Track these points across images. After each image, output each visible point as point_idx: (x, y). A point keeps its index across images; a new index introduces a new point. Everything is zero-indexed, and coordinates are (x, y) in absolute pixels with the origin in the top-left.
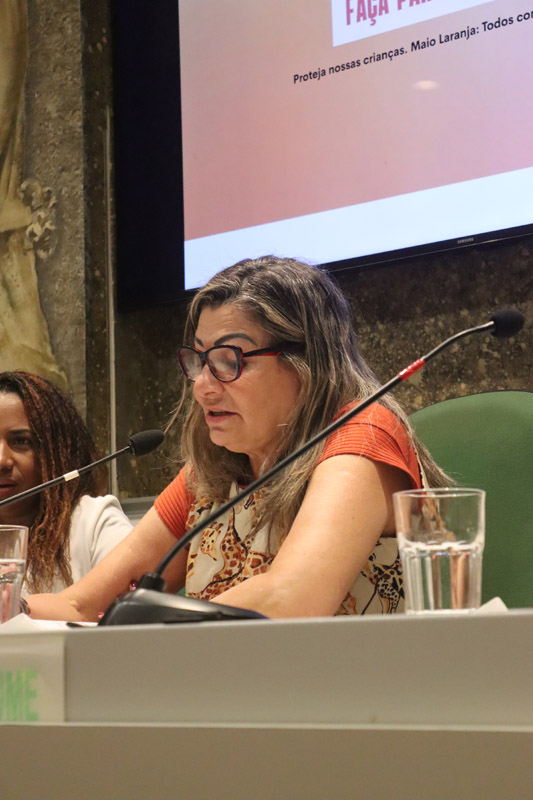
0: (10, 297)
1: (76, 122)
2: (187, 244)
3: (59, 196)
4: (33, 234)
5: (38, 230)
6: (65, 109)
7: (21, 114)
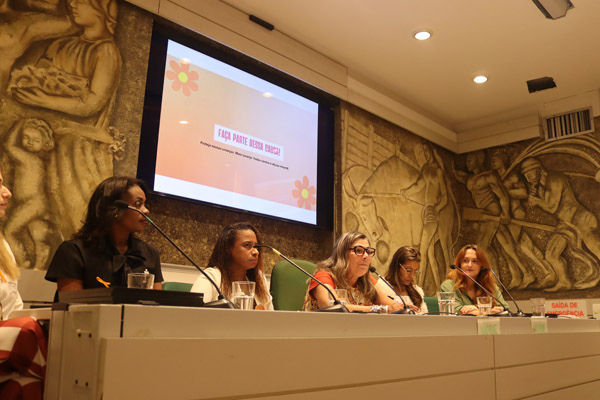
0: (98, 167)
1: (139, 117)
2: (156, 176)
3: (127, 140)
4: (113, 148)
5: (115, 147)
6: (135, 110)
7: (113, 100)
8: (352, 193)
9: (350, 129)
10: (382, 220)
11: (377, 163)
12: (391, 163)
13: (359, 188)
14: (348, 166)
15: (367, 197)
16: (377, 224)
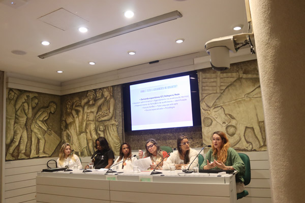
3: (119, 121)
4: (116, 125)
8: (207, 108)
9: (203, 80)
10: (230, 115)
11: (224, 88)
12: (235, 83)
13: (211, 104)
14: (203, 97)
15: (217, 107)
16: (226, 118)
